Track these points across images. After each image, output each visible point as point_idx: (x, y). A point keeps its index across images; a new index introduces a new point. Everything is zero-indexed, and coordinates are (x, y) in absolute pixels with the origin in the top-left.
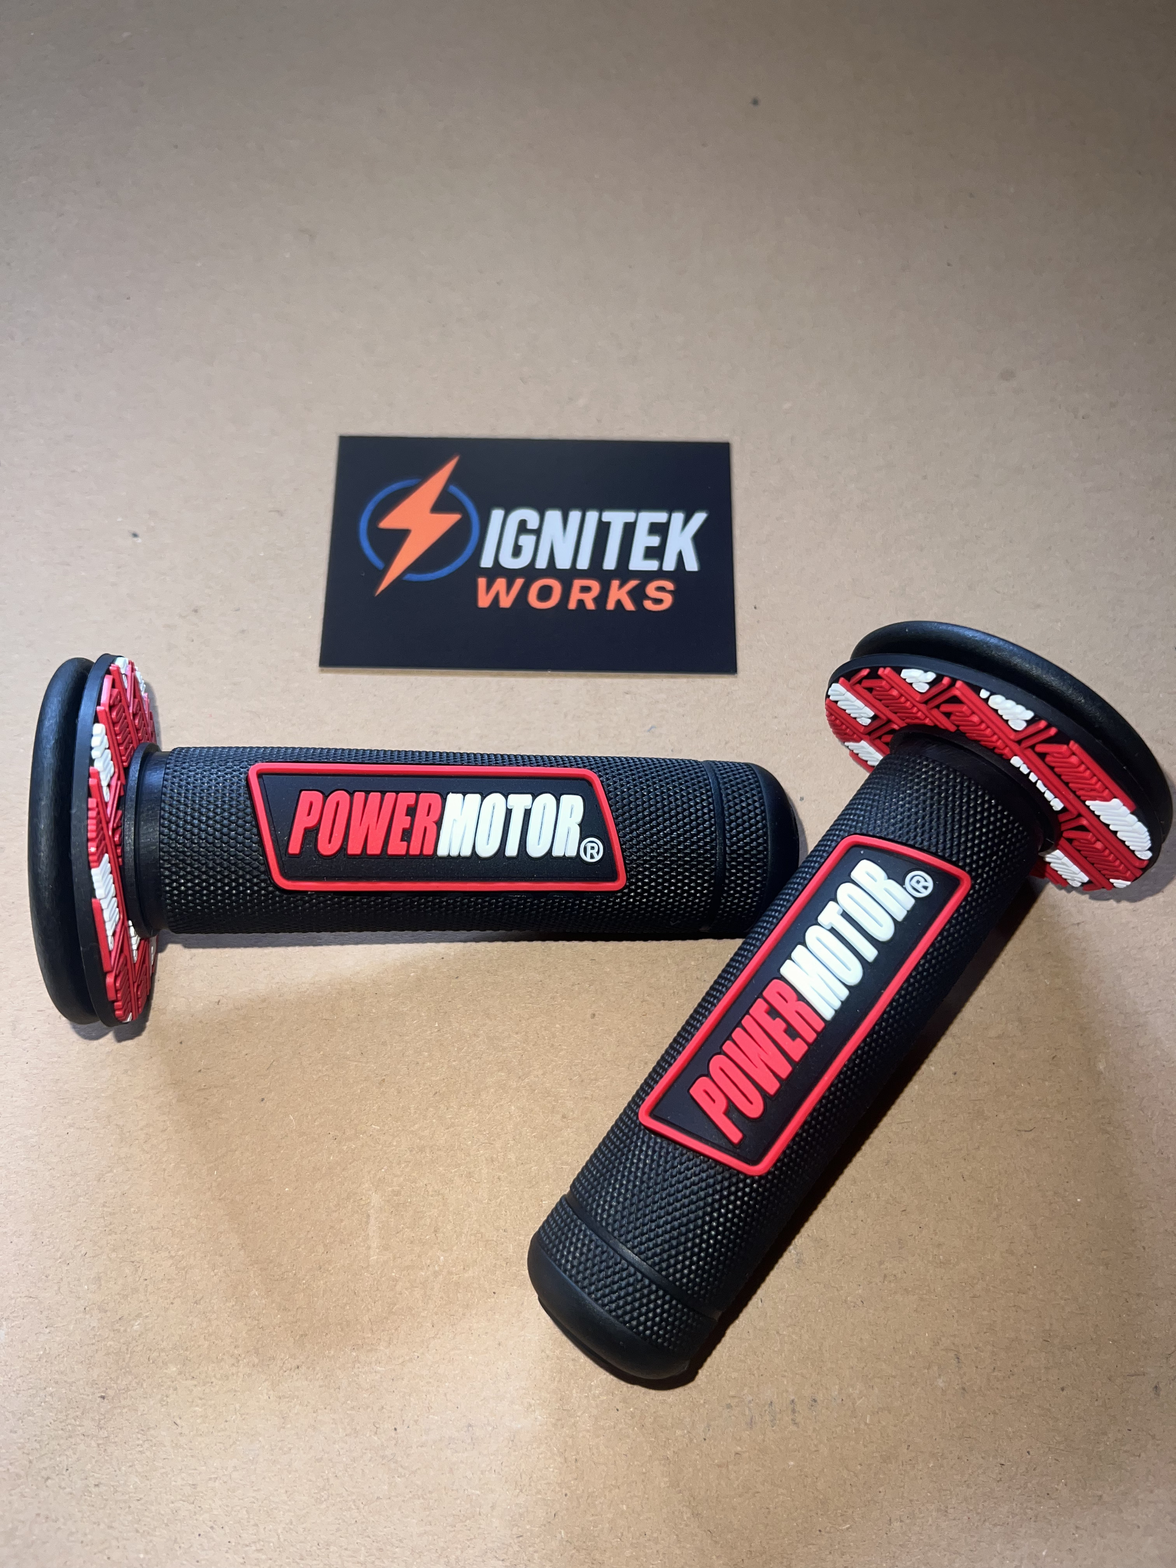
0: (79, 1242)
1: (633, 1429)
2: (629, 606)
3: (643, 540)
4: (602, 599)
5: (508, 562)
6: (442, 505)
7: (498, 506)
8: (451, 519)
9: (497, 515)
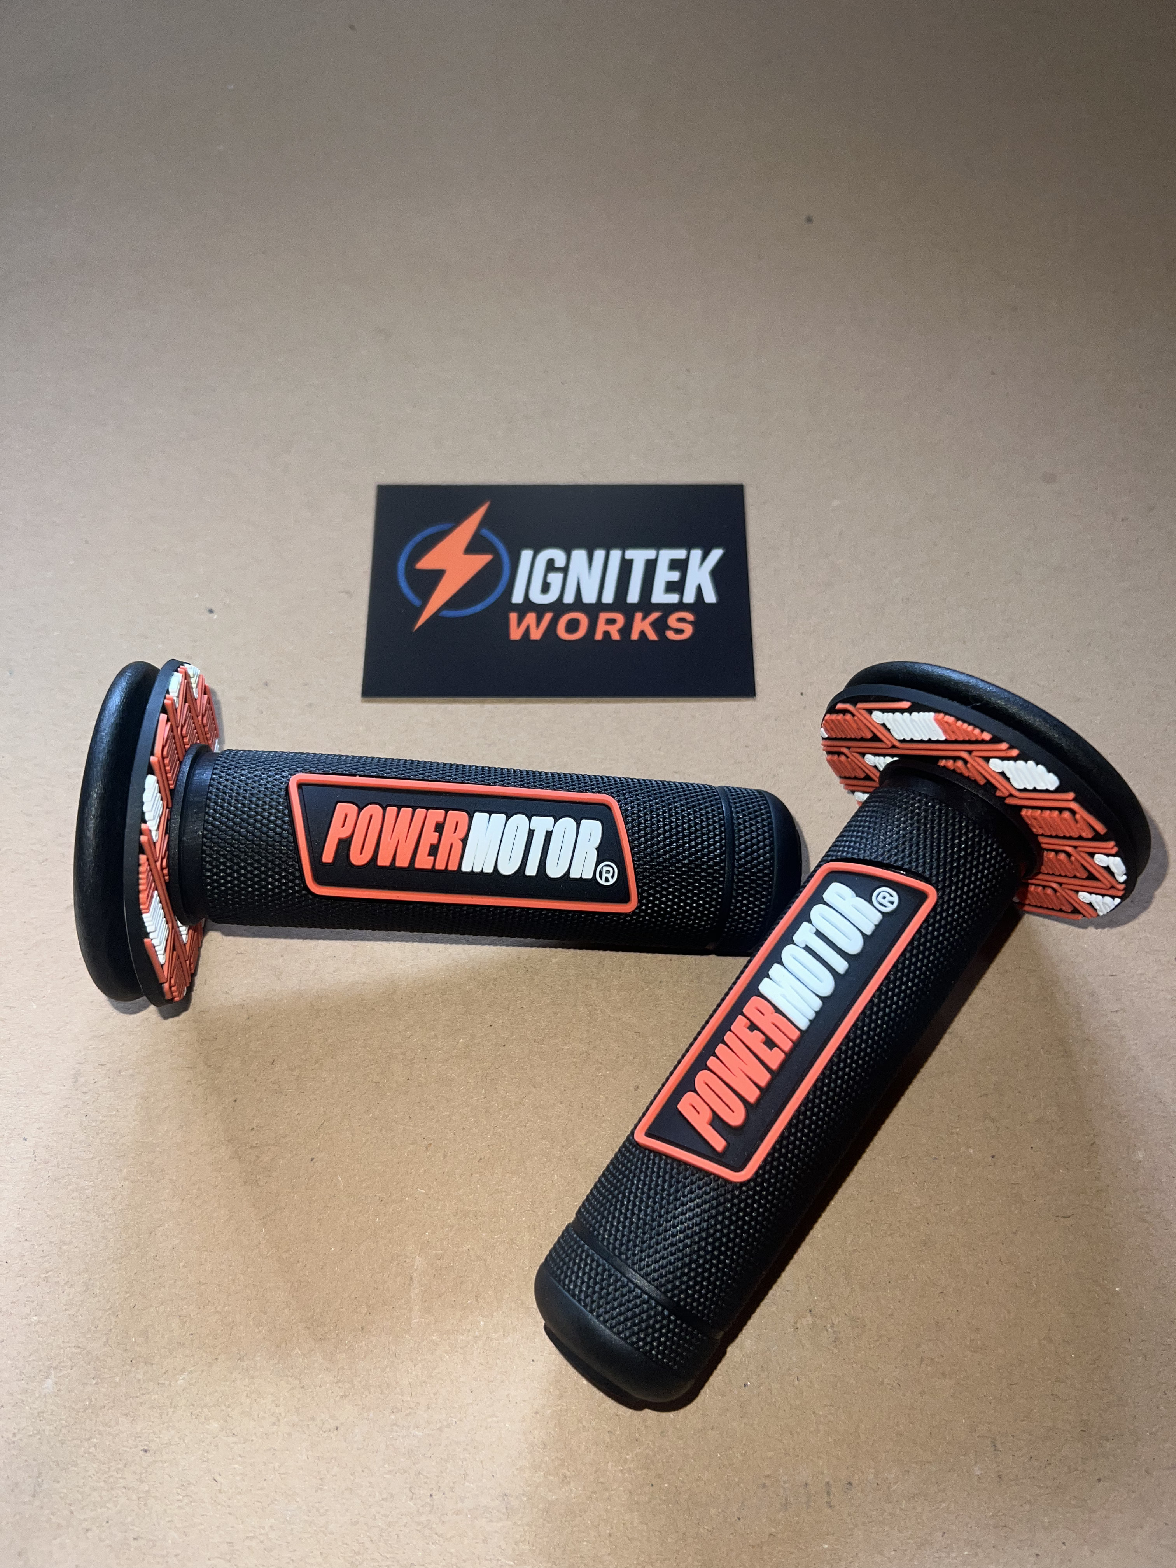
0: (128, 1295)
1: (668, 1506)
2: (652, 636)
3: (664, 575)
4: (626, 630)
5: (537, 597)
6: (475, 546)
7: (527, 546)
8: (484, 559)
9: (526, 555)
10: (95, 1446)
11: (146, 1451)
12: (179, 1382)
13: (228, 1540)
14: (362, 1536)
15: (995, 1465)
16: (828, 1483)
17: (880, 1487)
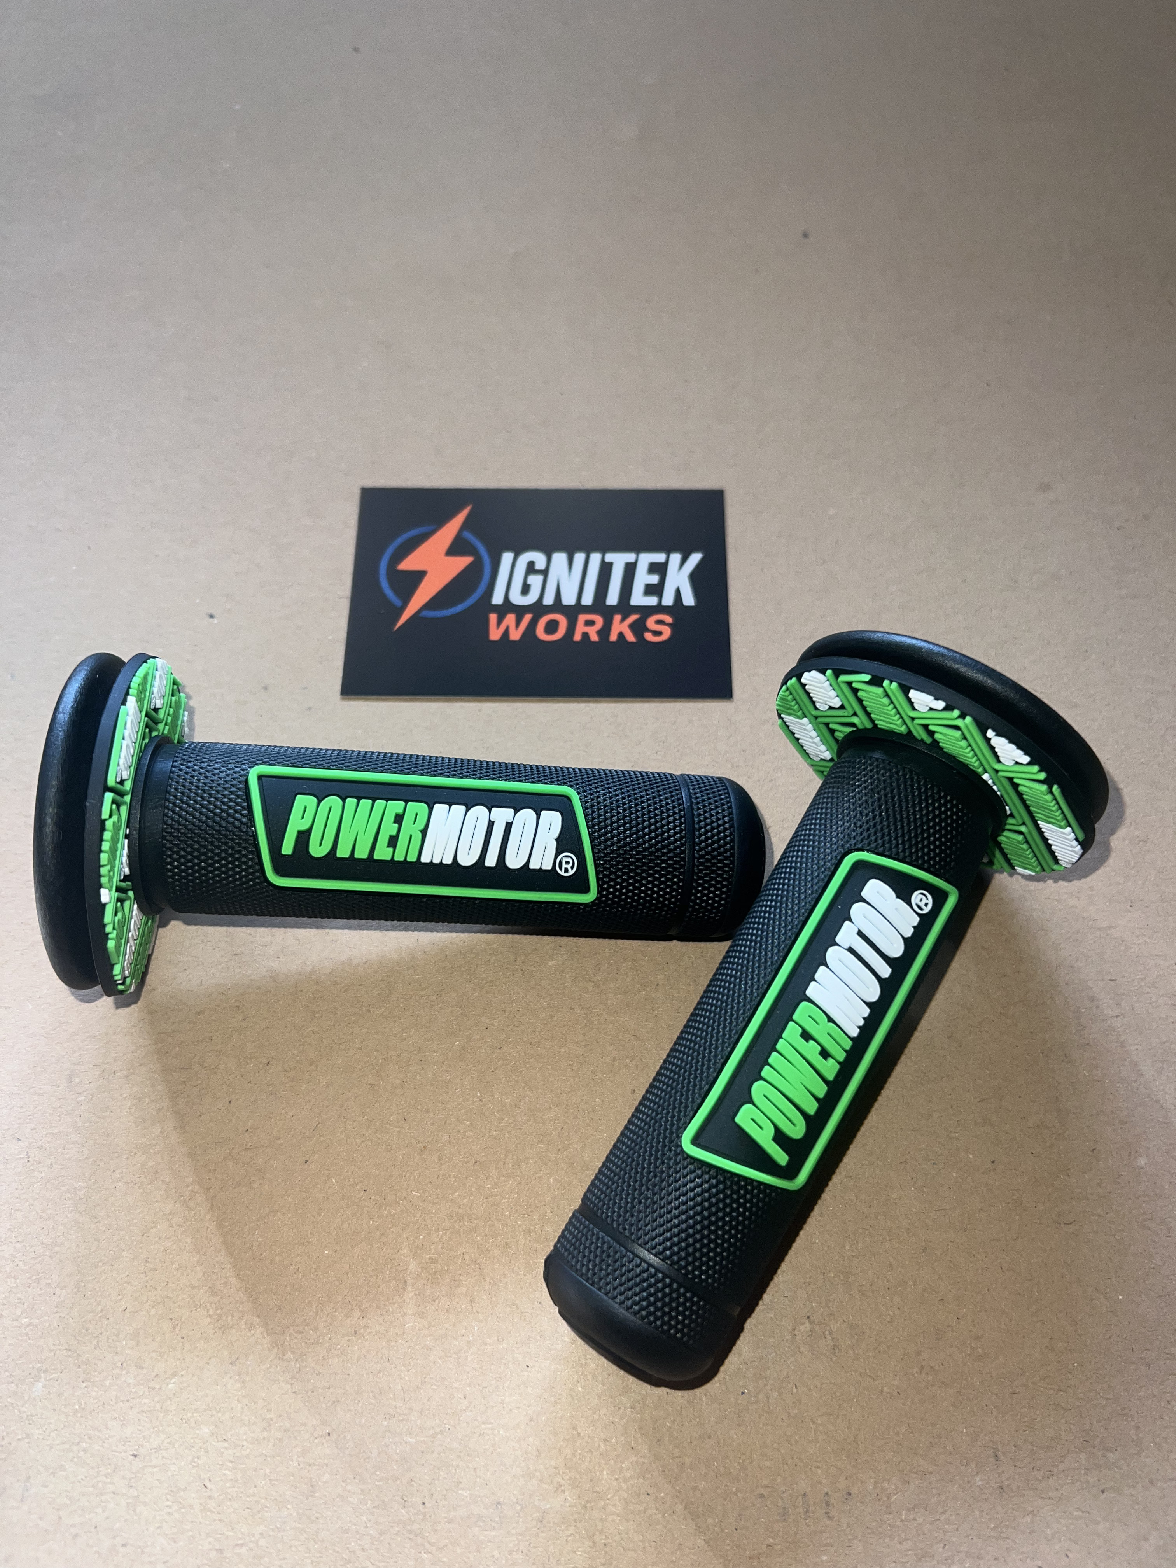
0: (120, 1297)
1: (663, 1516)
2: (631, 637)
3: (643, 578)
4: (605, 632)
5: (517, 598)
6: (456, 548)
7: (508, 549)
8: (464, 561)
9: (507, 557)
10: (84, 1450)
11: (135, 1456)
12: (170, 1386)
13: (217, 1547)
14: (353, 1544)
15: (996, 1476)
16: (827, 1494)
17: (879, 1497)
